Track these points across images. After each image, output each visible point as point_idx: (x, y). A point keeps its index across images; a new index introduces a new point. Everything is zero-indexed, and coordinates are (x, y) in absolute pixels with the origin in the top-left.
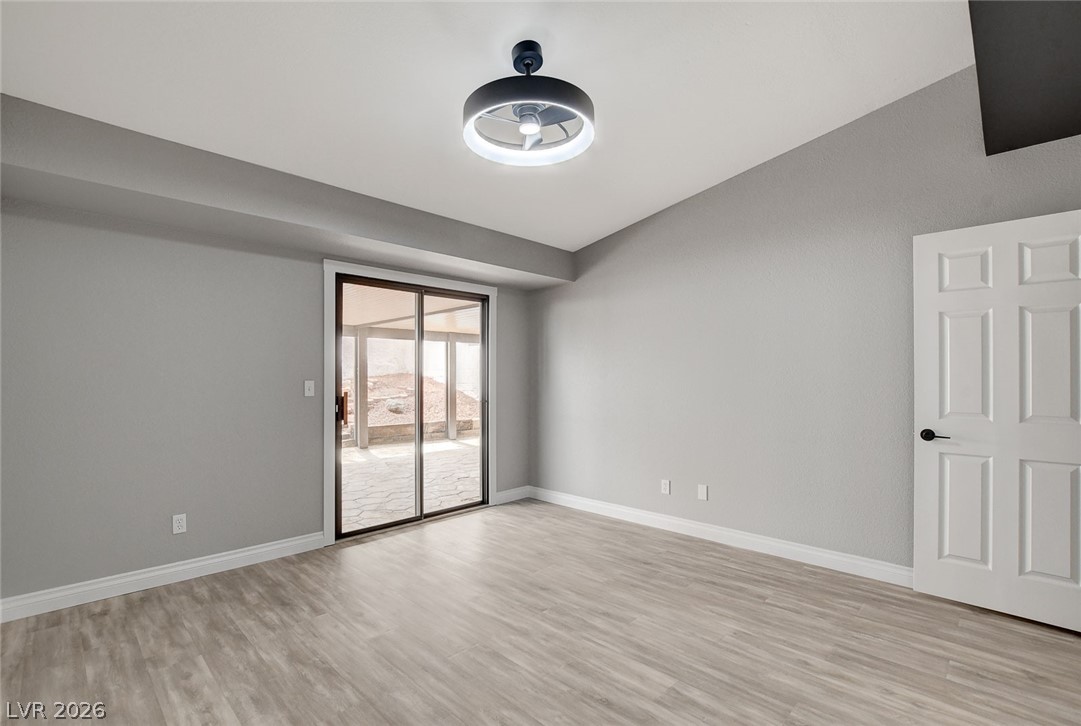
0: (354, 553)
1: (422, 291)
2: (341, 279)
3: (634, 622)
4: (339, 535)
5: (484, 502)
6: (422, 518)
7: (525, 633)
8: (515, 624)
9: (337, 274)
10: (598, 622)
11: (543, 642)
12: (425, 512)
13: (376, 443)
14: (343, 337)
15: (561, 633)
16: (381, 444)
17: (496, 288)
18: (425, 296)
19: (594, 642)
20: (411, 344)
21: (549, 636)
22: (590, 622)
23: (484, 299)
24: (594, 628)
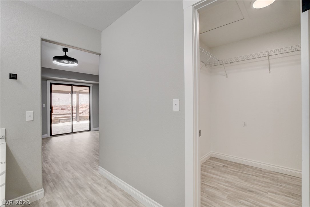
0: (54, 139)
1: (72, 85)
2: (51, 84)
4: (51, 135)
5: (90, 130)
6: (72, 133)
9: (50, 83)
12: (73, 132)
13: (82, 120)
14: (52, 93)
16: (83, 120)
17: (92, 85)
18: (73, 87)
20: (70, 94)
23: (89, 87)
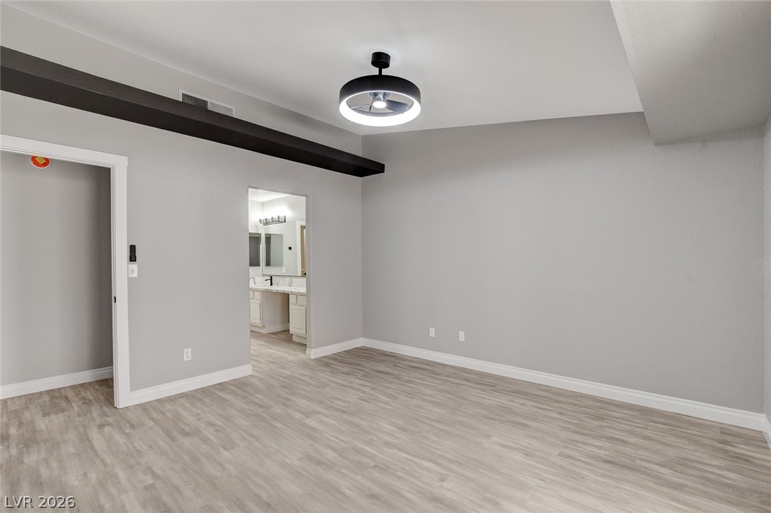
3: (301, 456)
7: (388, 444)
8: (396, 451)
10: (330, 455)
11: (374, 438)
15: (360, 445)
19: (339, 440)
21: (370, 443)
22: (336, 455)
24: (335, 450)
